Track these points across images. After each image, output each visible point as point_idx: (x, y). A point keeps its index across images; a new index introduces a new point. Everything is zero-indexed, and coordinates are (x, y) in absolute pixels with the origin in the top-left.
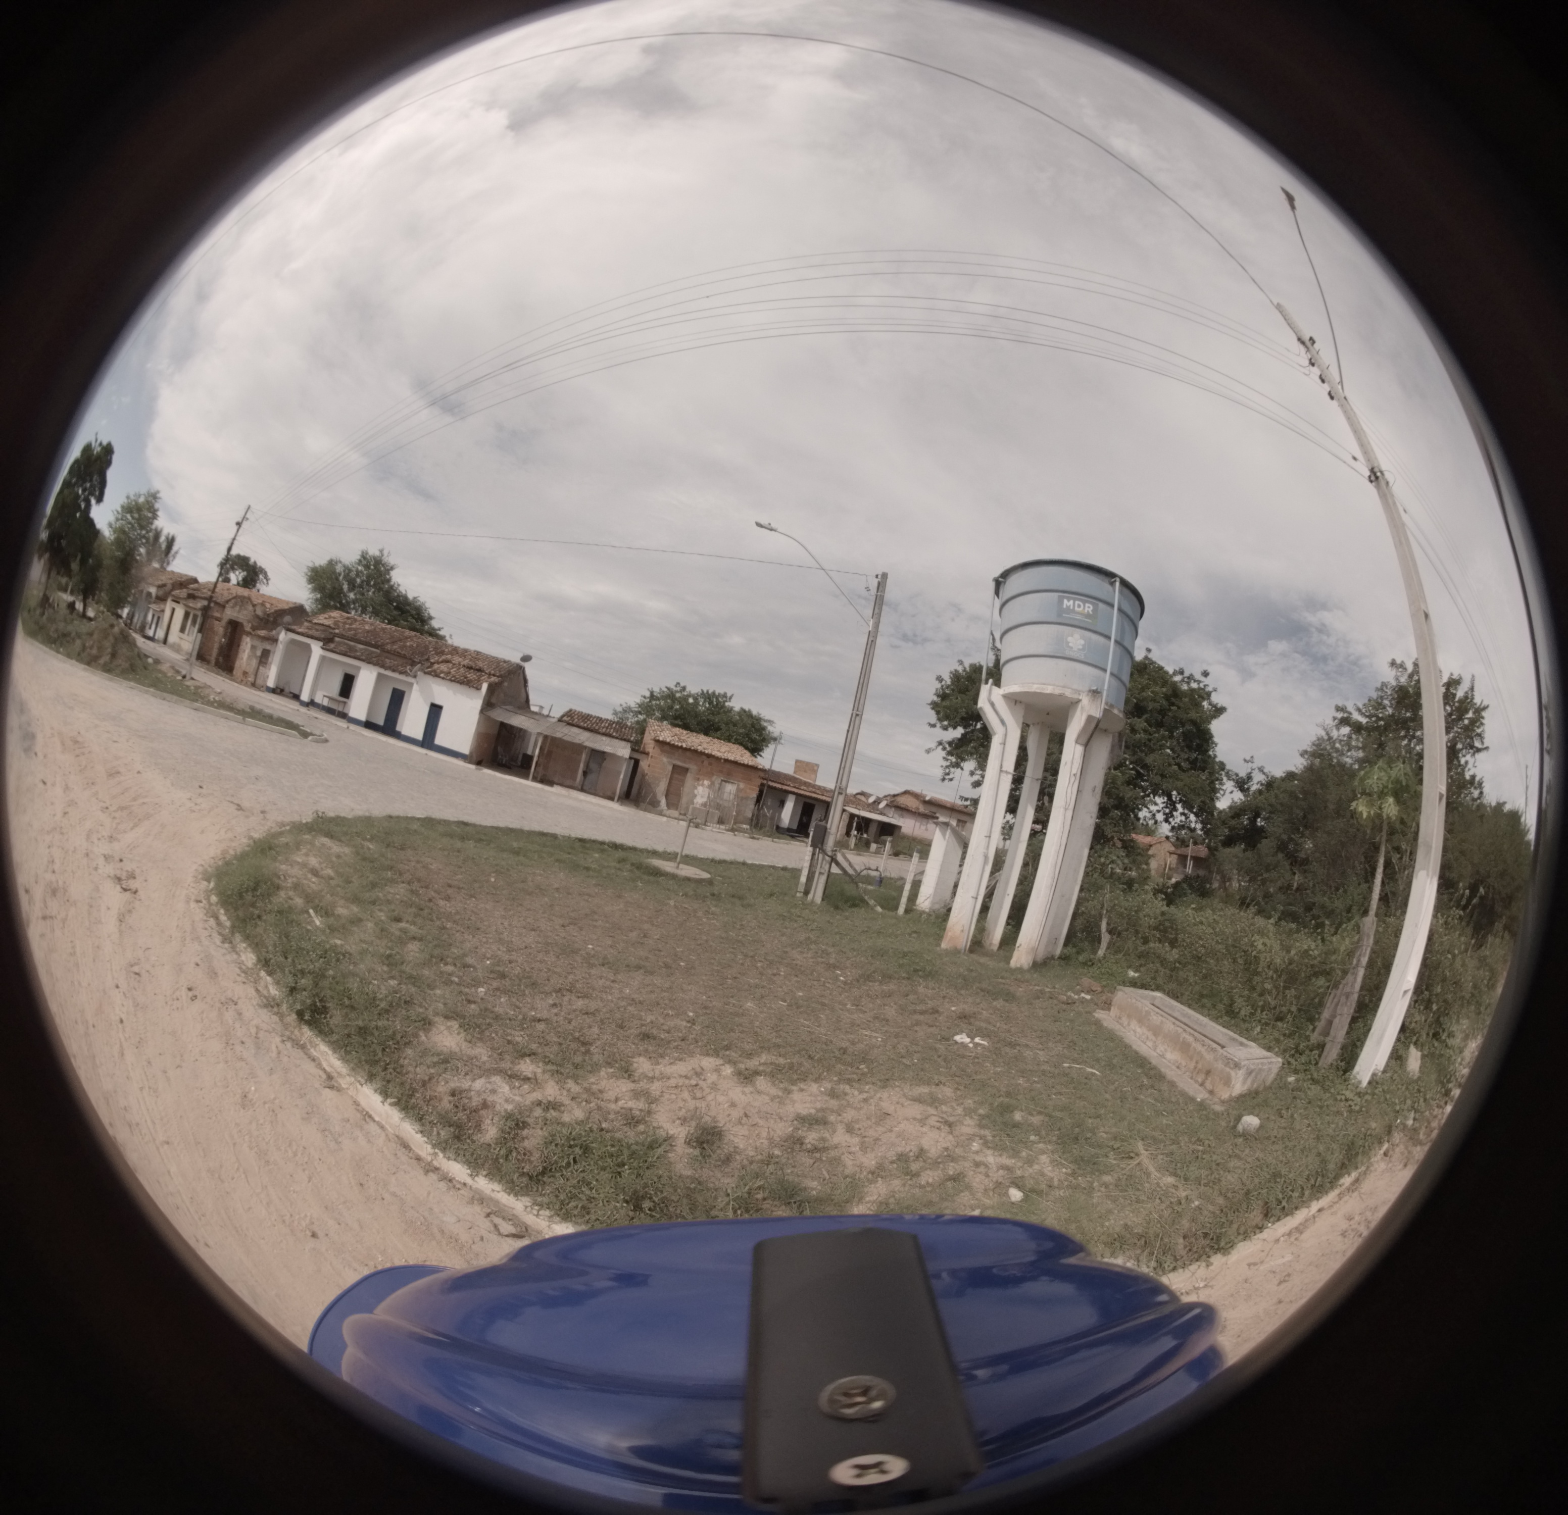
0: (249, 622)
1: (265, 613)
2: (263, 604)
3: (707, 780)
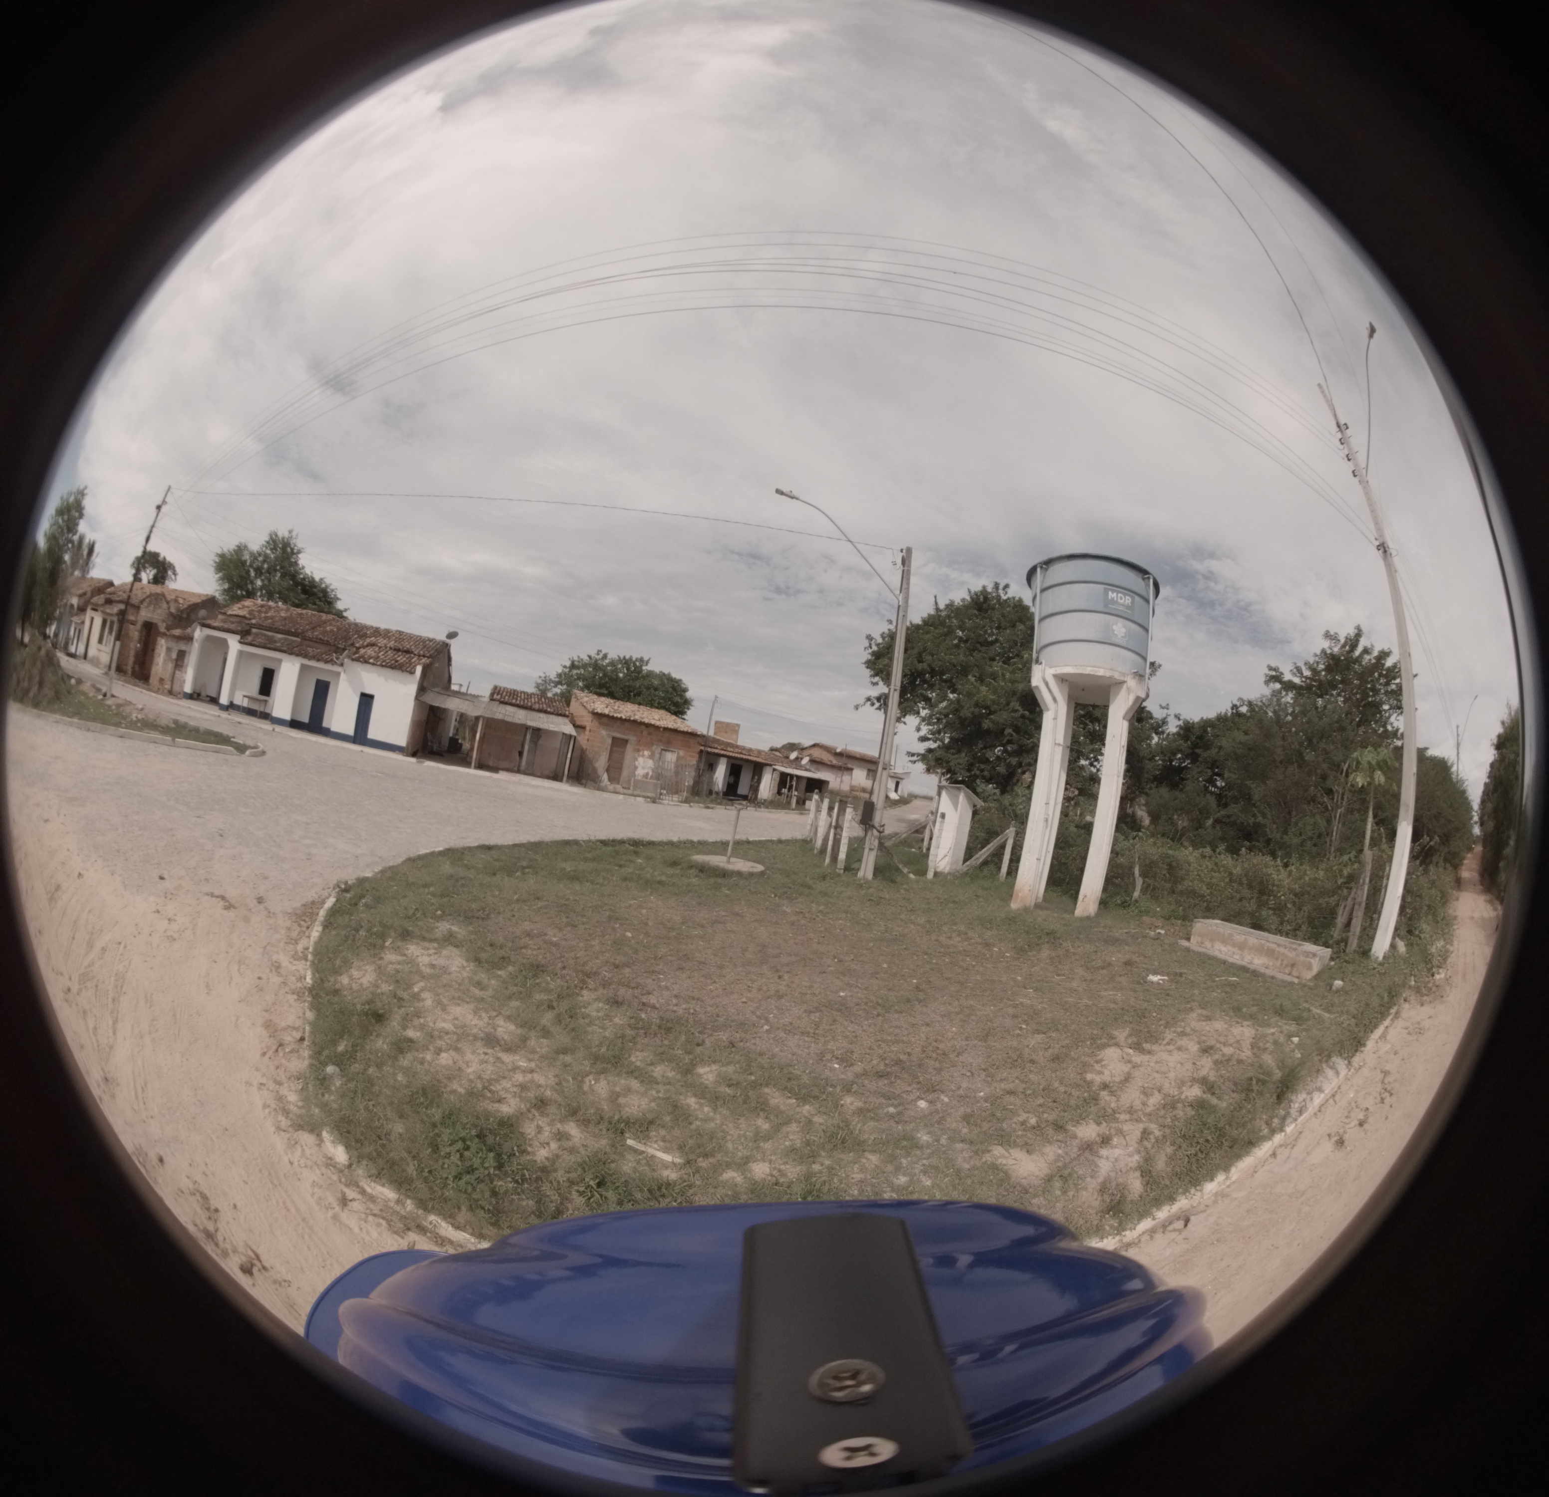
0: (164, 621)
1: (178, 610)
2: (176, 601)
3: (647, 751)
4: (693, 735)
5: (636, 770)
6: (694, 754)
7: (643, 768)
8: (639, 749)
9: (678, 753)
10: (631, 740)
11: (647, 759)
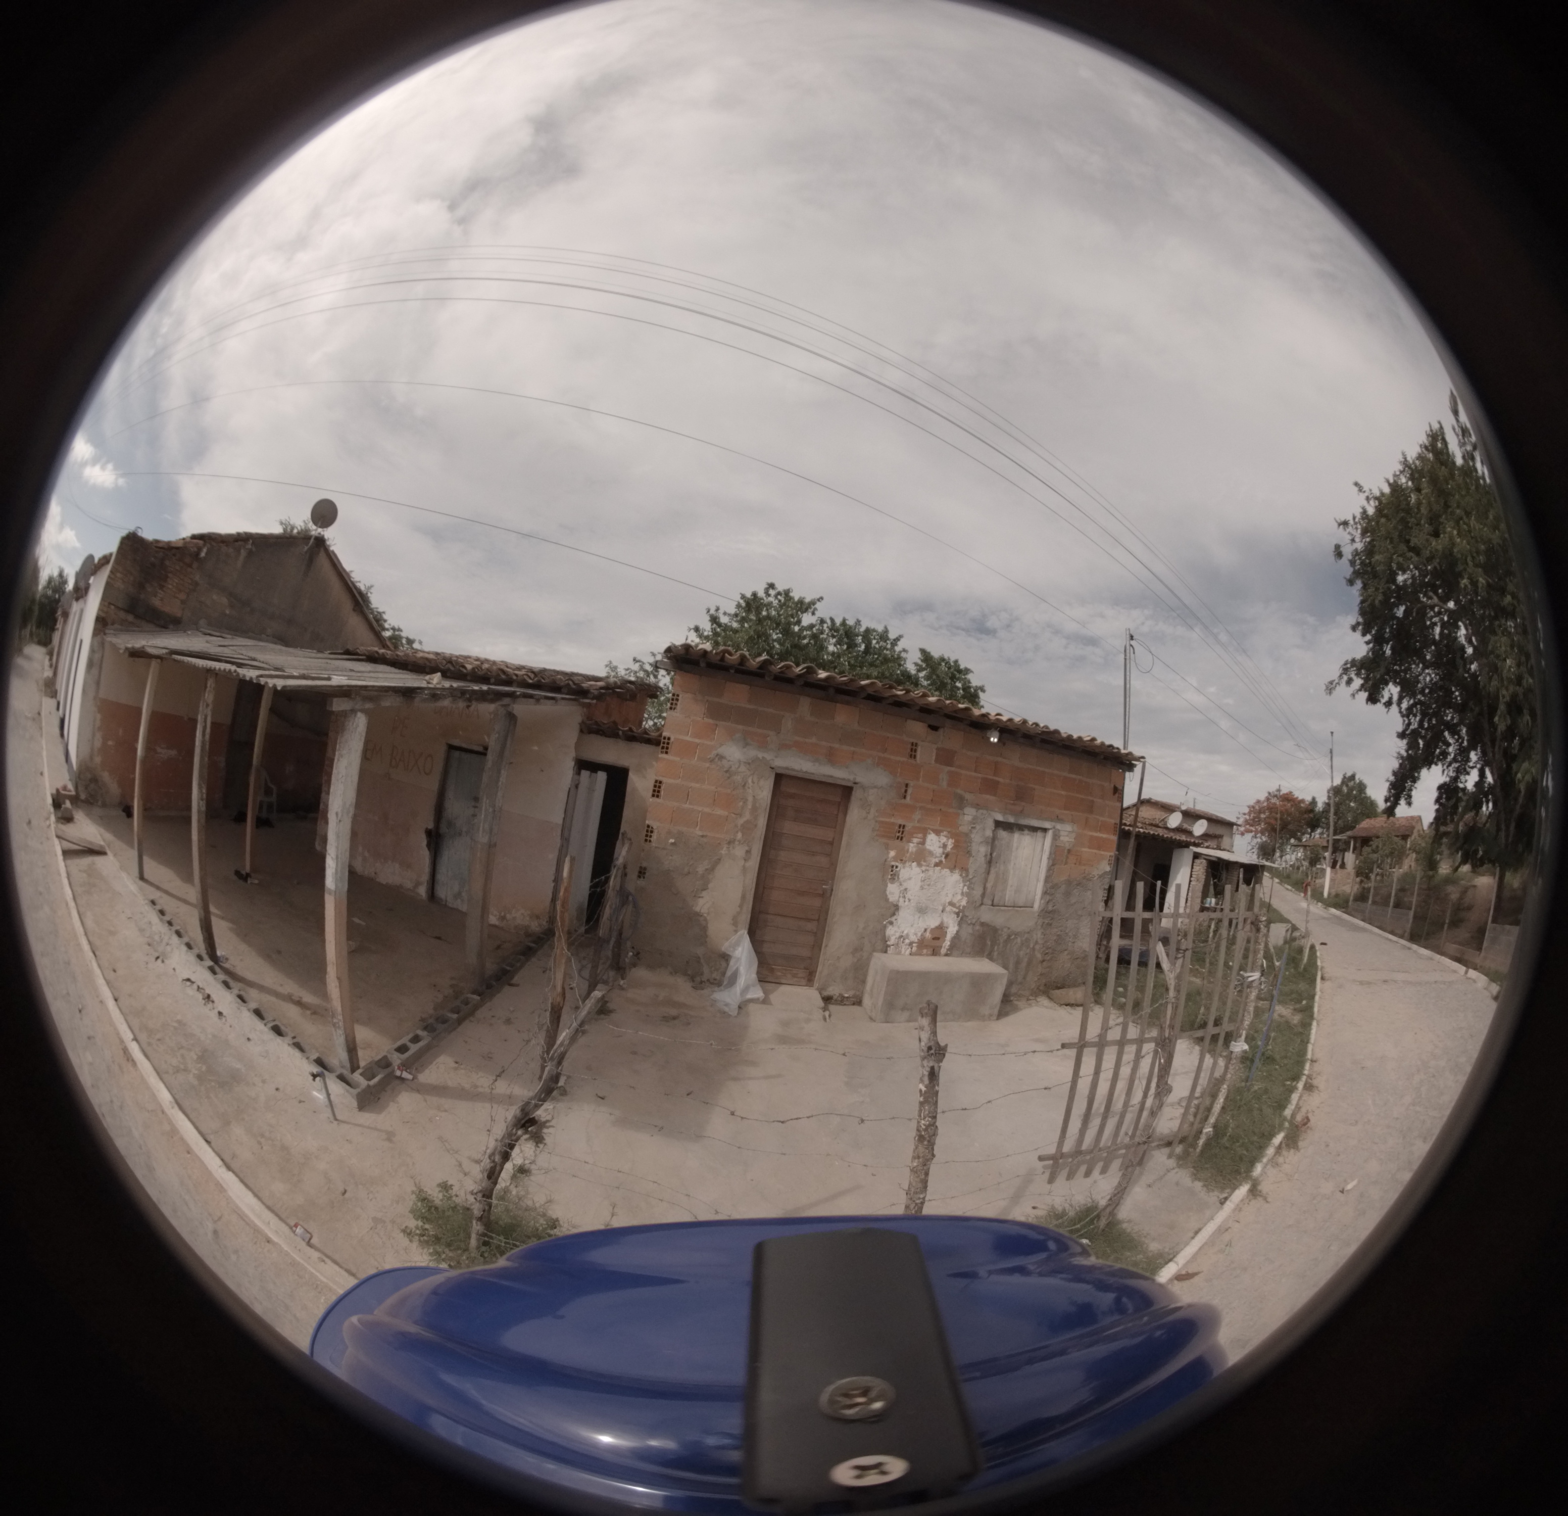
3: (937, 833)
4: (1102, 757)
5: (891, 923)
6: (1104, 836)
7: (920, 912)
8: (901, 829)
9: (1056, 837)
10: (864, 788)
11: (938, 868)
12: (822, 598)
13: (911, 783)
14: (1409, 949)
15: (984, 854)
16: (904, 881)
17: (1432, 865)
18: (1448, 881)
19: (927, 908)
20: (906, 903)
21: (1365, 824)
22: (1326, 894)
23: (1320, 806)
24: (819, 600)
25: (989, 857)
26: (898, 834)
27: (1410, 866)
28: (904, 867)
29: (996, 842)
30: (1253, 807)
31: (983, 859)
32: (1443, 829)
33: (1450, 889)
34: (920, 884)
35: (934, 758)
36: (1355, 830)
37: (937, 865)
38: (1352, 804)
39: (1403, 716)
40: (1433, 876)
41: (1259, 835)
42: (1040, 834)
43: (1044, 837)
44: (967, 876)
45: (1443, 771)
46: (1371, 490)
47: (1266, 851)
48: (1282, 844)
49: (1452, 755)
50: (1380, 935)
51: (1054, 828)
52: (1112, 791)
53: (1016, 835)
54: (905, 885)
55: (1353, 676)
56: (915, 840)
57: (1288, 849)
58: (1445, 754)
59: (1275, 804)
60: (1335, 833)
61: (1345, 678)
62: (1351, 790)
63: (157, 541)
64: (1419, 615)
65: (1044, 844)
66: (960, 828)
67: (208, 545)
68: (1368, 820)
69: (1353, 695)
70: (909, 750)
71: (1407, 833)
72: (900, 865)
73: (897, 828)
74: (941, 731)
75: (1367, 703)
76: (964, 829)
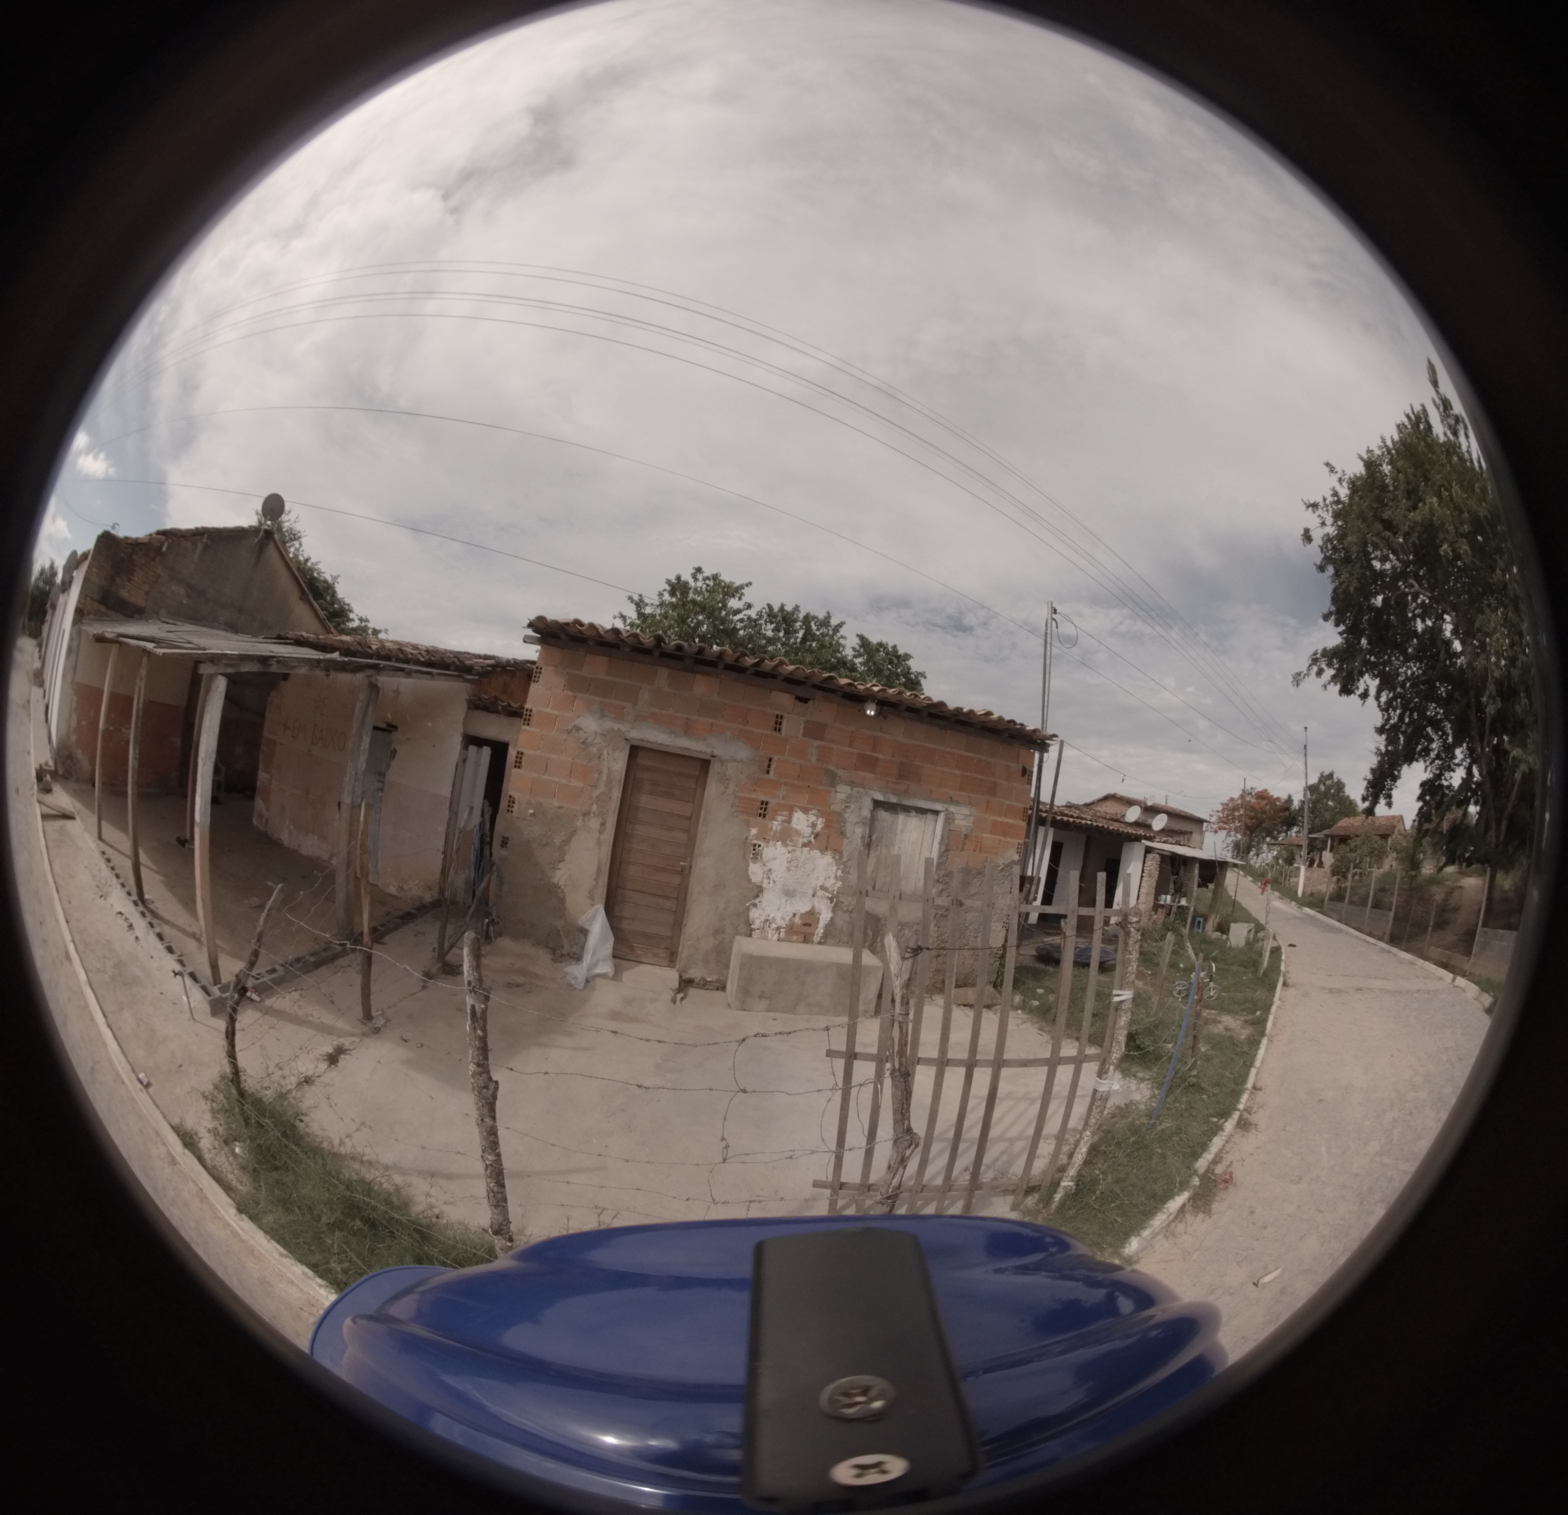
3: (805, 811)
4: (1007, 735)
5: (755, 905)
6: (1011, 821)
7: (787, 895)
8: (764, 806)
9: (949, 820)
10: (722, 762)
11: (806, 849)
12: (750, 583)
13: (775, 758)
14: (1389, 952)
15: (860, 836)
16: (769, 861)
17: (1415, 865)
18: (1433, 881)
19: (794, 891)
20: (771, 885)
21: (1344, 823)
22: (1300, 893)
23: (1296, 804)
24: (747, 585)
25: (867, 840)
26: (760, 811)
27: (1391, 866)
28: (767, 847)
29: (876, 823)
30: (1227, 805)
31: (860, 841)
32: (1426, 826)
33: (1434, 889)
34: (785, 865)
35: (801, 731)
36: (1333, 828)
37: (805, 845)
38: (1330, 803)
39: (1382, 710)
40: (1416, 876)
41: (1232, 833)
42: (930, 816)
43: (936, 820)
44: (841, 858)
45: (1426, 767)
46: (1343, 471)
47: (1242, 850)
48: (1258, 843)
49: (1436, 752)
50: (1356, 937)
51: (947, 810)
52: (1020, 773)
53: (901, 817)
54: (769, 866)
55: (1324, 666)
56: (780, 818)
57: (1265, 847)
58: (1427, 751)
59: (1250, 802)
60: (1311, 831)
61: (1315, 669)
62: (1329, 788)
63: (127, 538)
64: (1398, 604)
65: (935, 828)
66: (832, 807)
67: (170, 541)
68: (1346, 819)
69: (1325, 687)
70: (773, 723)
71: (1388, 832)
72: (762, 844)
73: (759, 804)
74: (810, 703)
75: (1340, 695)
76: (837, 807)
